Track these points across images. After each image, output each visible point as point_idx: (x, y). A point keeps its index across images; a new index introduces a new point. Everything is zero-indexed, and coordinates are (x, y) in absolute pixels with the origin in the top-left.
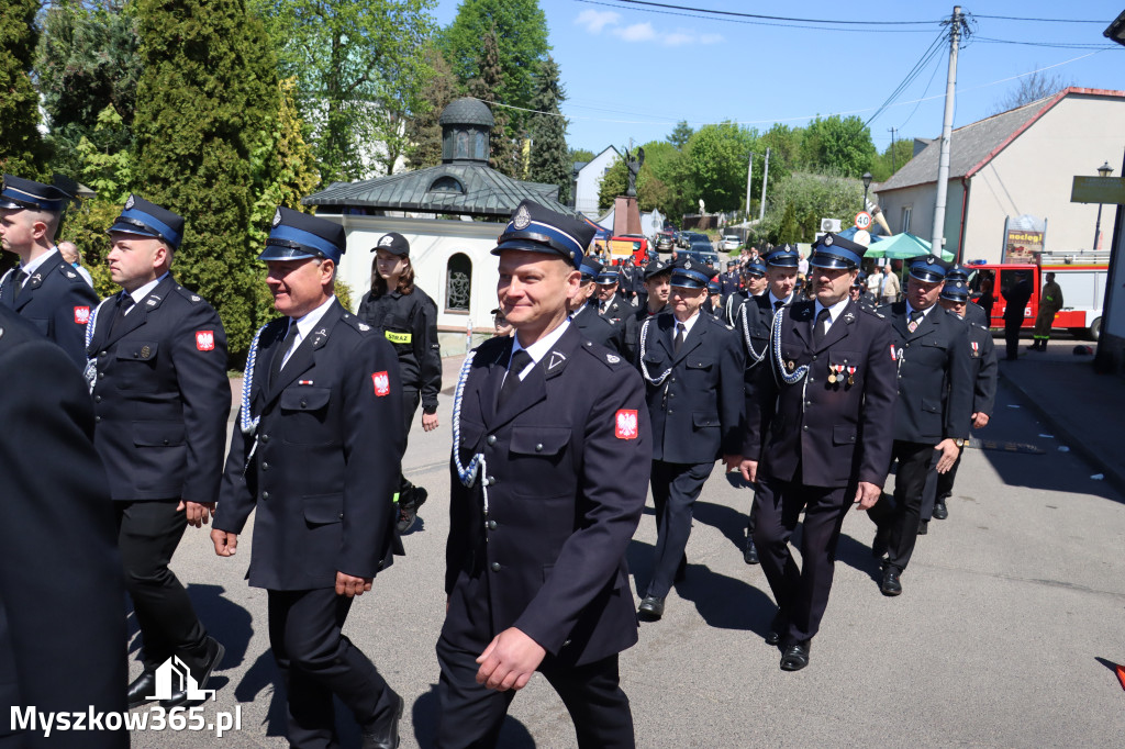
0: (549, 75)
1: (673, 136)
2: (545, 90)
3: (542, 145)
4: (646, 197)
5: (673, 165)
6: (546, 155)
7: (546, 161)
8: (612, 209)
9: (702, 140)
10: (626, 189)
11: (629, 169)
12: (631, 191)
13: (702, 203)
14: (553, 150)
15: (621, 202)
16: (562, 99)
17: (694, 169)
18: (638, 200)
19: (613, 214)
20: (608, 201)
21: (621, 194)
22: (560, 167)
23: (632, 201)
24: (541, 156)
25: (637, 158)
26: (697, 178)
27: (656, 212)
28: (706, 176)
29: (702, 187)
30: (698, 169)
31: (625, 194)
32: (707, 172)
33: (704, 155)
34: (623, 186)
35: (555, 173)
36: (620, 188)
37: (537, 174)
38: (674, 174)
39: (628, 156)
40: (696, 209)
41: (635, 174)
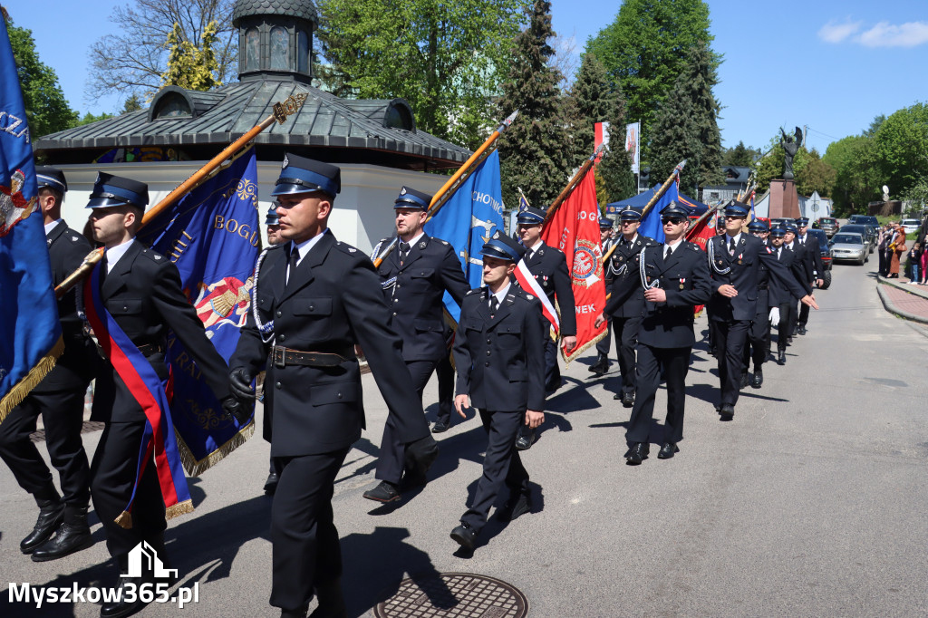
0: (698, 59)
1: (871, 131)
2: (694, 75)
3: (665, 122)
4: (808, 181)
5: (858, 154)
6: (669, 133)
7: (669, 138)
8: (766, 193)
9: (890, 125)
10: (783, 172)
11: (786, 150)
12: (788, 173)
13: (886, 189)
14: (676, 126)
15: (776, 186)
16: (715, 83)
17: (881, 156)
18: (799, 183)
19: (766, 201)
20: (764, 185)
21: (778, 177)
22: (685, 144)
23: (789, 184)
24: (664, 133)
25: (795, 139)
26: (884, 165)
27: (816, 196)
28: (894, 162)
29: (889, 174)
30: (885, 156)
31: (781, 177)
32: (895, 158)
33: (892, 141)
34: (780, 169)
35: (679, 151)
36: (777, 171)
37: (660, 153)
38: (858, 162)
39: (784, 135)
40: (879, 196)
41: (792, 156)
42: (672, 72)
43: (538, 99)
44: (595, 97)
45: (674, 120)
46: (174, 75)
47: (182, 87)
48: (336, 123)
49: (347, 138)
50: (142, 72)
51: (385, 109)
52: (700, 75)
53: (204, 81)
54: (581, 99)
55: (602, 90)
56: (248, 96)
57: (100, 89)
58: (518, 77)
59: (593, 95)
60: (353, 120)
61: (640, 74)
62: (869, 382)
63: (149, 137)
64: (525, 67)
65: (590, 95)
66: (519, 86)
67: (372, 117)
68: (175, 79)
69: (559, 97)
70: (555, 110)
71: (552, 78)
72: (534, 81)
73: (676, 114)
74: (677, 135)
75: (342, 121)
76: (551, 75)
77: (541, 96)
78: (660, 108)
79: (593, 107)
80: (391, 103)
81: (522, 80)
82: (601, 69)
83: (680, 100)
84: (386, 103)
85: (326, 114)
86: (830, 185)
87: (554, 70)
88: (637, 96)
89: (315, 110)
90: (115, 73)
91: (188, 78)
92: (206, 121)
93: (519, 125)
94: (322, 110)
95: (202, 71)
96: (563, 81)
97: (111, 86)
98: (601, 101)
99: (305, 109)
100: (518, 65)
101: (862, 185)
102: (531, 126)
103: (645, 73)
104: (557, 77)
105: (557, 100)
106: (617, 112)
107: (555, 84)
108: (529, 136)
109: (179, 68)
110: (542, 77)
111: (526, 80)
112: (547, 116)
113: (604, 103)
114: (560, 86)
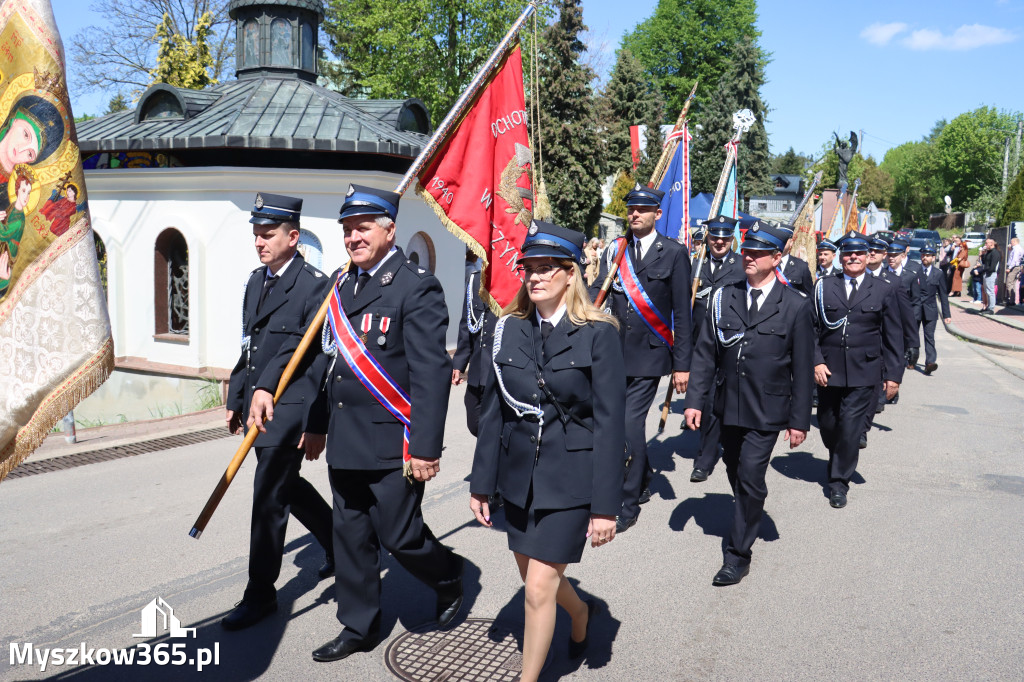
0: (744, 57)
2: (740, 74)
3: (708, 125)
4: (863, 190)
5: (919, 160)
6: (713, 137)
7: (712, 143)
9: (953, 130)
11: (840, 157)
12: (843, 182)
13: (948, 200)
14: (720, 130)
15: (829, 196)
16: (762, 83)
17: (943, 163)
21: (831, 187)
24: (707, 138)
25: (850, 144)
26: (947, 173)
27: (873, 208)
28: (957, 170)
29: (952, 183)
30: (947, 163)
31: (835, 186)
32: (958, 165)
33: (955, 147)
36: (830, 180)
37: (702, 160)
38: (920, 170)
39: (838, 141)
40: (941, 208)
41: (847, 163)
42: (715, 71)
43: (568, 100)
44: (631, 98)
45: (718, 123)
46: (164, 72)
47: (173, 86)
48: (344, 126)
49: (356, 142)
50: (129, 69)
51: (398, 111)
52: (746, 74)
53: (197, 79)
54: (616, 100)
55: (639, 90)
56: (247, 95)
57: (81, 87)
58: (546, 76)
59: (629, 95)
60: (363, 122)
61: (680, 73)
62: (928, 409)
63: (135, 141)
64: (553, 64)
65: (626, 95)
66: (547, 86)
67: (384, 119)
68: (166, 76)
69: (591, 98)
70: (586, 112)
71: (583, 77)
72: (564, 80)
73: (719, 117)
74: (721, 140)
75: (350, 123)
76: (583, 73)
77: (571, 96)
78: (703, 110)
79: (629, 108)
80: (404, 104)
81: (550, 78)
82: (638, 67)
83: (724, 101)
84: (399, 103)
85: (333, 115)
86: (888, 195)
87: (585, 68)
88: (676, 97)
89: (320, 111)
90: (98, 69)
91: (180, 75)
92: (200, 122)
93: (548, 128)
94: (328, 111)
95: (195, 68)
96: (596, 80)
97: (93, 83)
98: (638, 102)
99: (309, 110)
100: (546, 62)
101: (923, 195)
102: (560, 130)
103: (686, 71)
104: (589, 75)
105: (588, 101)
106: (655, 114)
107: (587, 83)
108: (558, 140)
109: (170, 64)
110: (573, 75)
111: (555, 79)
112: (578, 119)
113: (641, 105)
114: (592, 85)
